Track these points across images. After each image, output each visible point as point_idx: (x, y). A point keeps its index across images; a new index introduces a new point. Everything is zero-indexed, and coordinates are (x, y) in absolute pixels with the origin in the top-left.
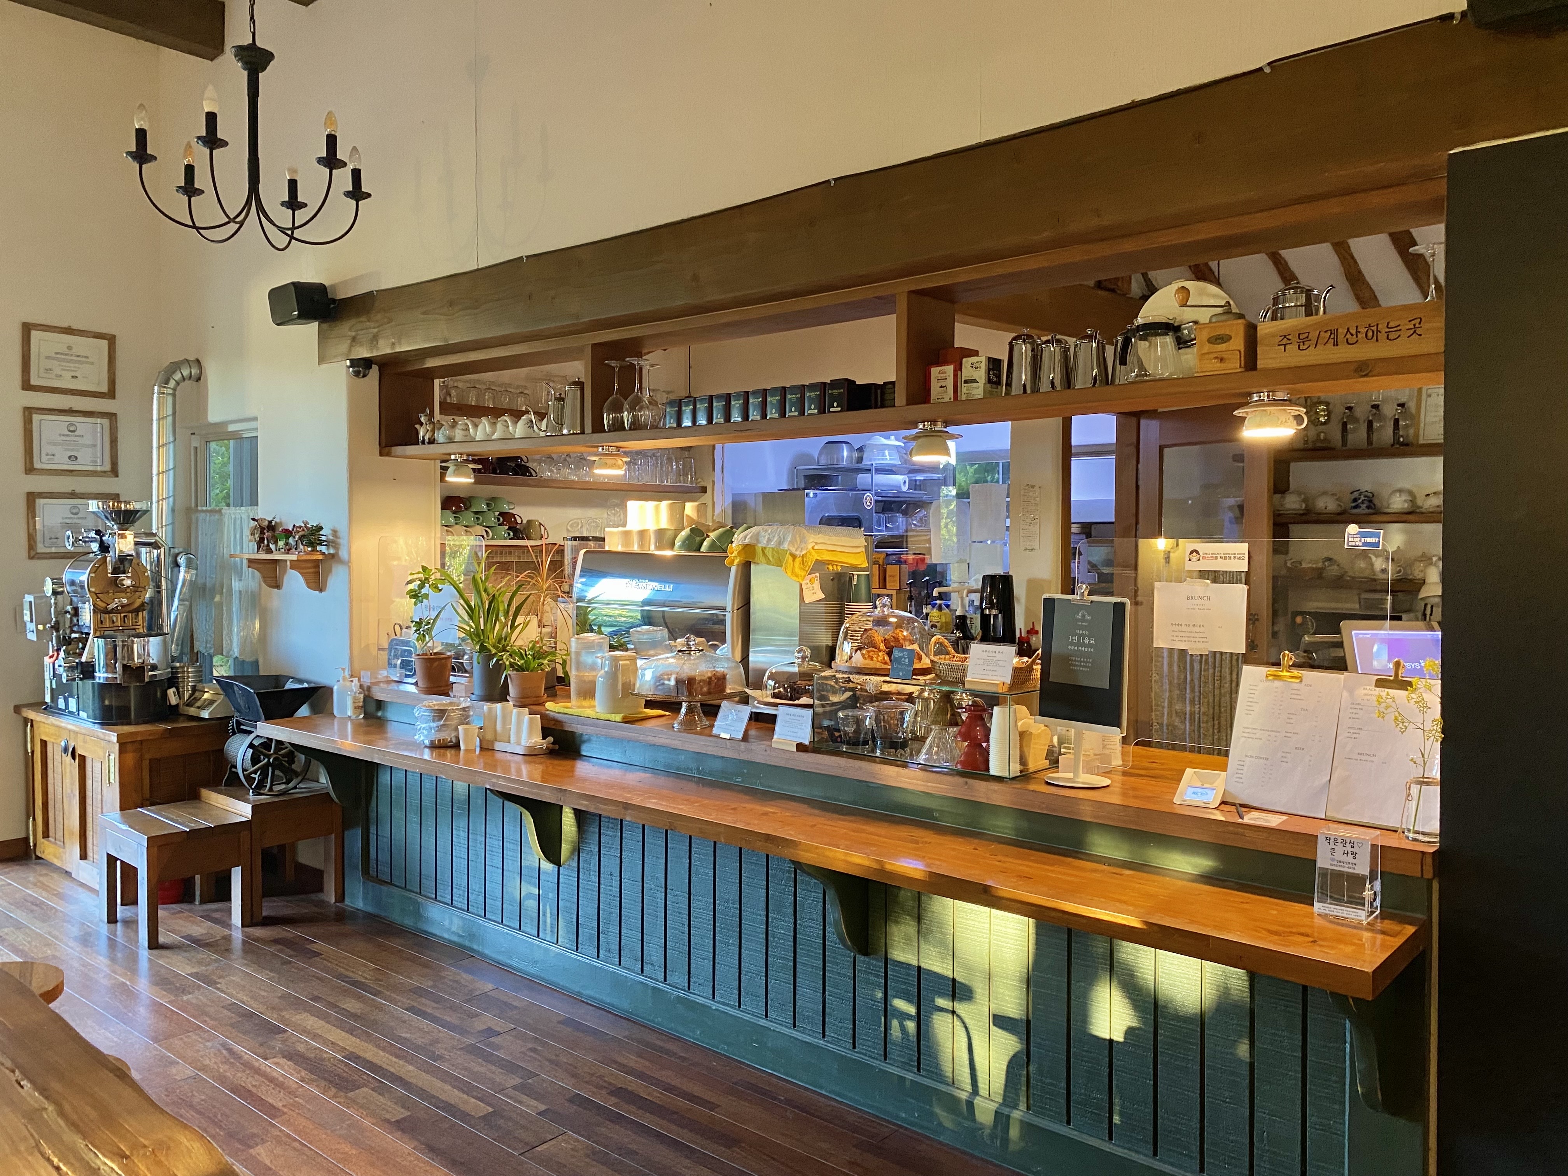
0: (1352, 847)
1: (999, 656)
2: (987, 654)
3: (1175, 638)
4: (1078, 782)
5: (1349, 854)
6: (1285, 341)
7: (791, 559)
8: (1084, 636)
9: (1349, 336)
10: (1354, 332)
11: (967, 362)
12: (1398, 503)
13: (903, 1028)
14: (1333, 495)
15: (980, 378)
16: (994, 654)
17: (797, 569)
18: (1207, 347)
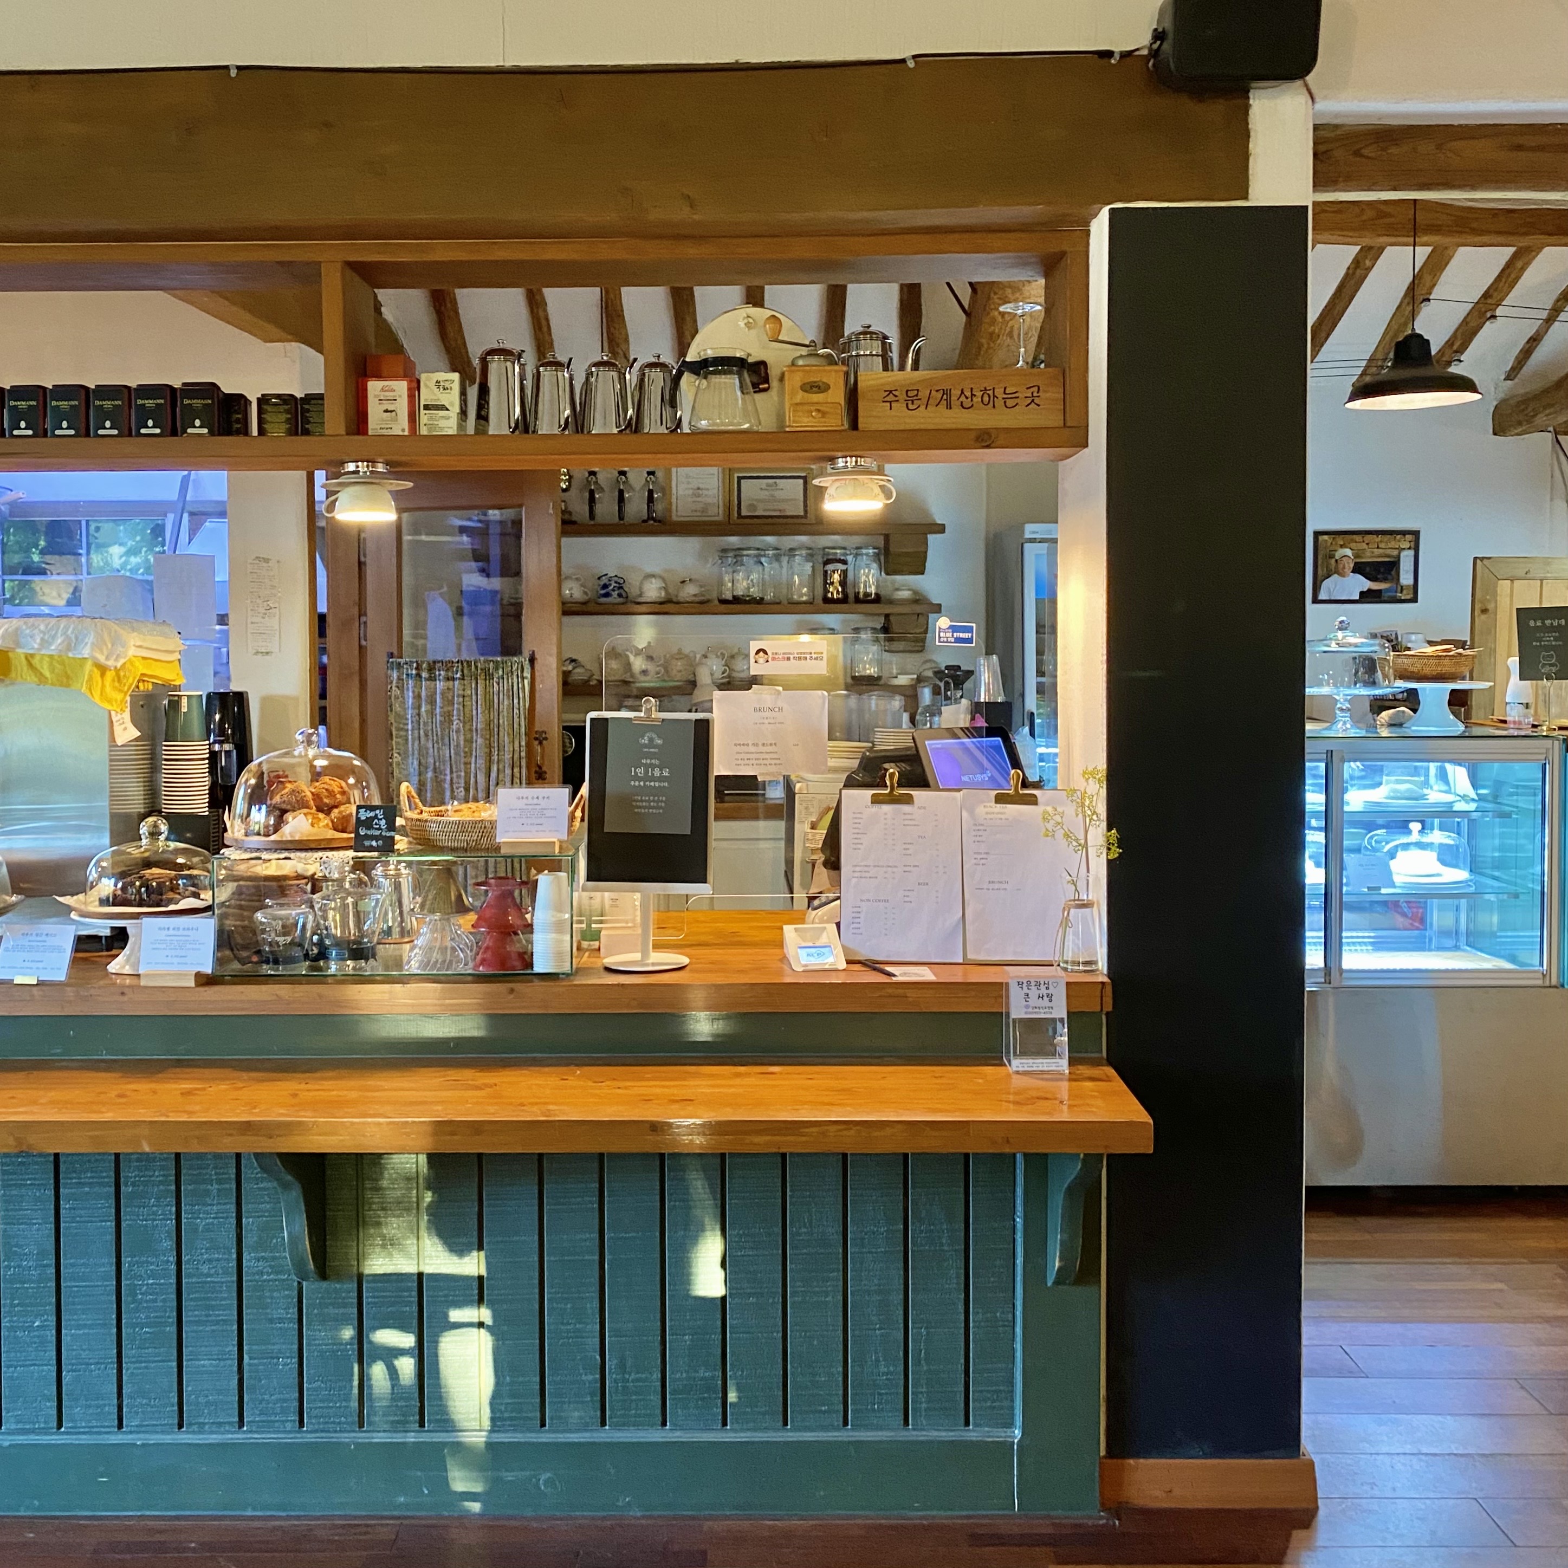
0: (1047, 988)
1: (544, 803)
2: (525, 801)
3: (739, 762)
4: (647, 965)
5: (1045, 998)
6: (891, 398)
7: (97, 673)
8: (653, 767)
9: (963, 398)
10: (968, 394)
11: (428, 379)
12: (652, 591)
13: (393, 1373)
14: (577, 579)
15: (452, 404)
16: (535, 801)
17: (108, 689)
18: (800, 396)
